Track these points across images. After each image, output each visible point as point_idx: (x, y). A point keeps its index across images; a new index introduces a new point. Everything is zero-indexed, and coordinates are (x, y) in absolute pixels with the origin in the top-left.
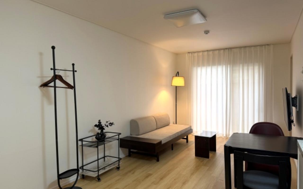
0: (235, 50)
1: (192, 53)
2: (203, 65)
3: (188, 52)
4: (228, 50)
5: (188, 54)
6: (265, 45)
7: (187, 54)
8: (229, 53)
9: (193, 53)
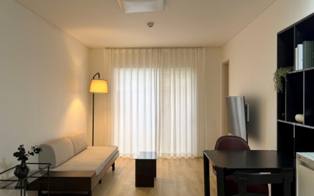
0: (165, 51)
1: (111, 49)
2: (127, 66)
3: (107, 47)
4: (157, 49)
5: (107, 50)
6: (197, 48)
7: (105, 50)
8: (158, 54)
9: (113, 50)
